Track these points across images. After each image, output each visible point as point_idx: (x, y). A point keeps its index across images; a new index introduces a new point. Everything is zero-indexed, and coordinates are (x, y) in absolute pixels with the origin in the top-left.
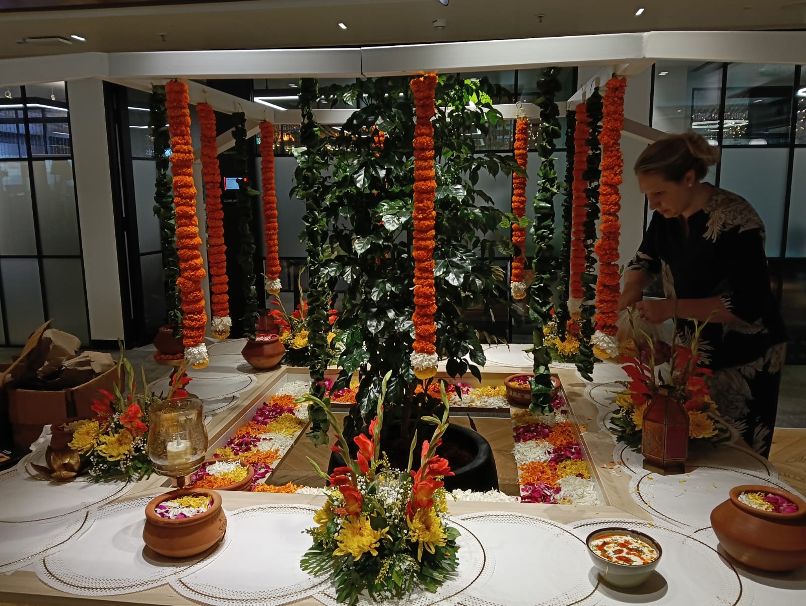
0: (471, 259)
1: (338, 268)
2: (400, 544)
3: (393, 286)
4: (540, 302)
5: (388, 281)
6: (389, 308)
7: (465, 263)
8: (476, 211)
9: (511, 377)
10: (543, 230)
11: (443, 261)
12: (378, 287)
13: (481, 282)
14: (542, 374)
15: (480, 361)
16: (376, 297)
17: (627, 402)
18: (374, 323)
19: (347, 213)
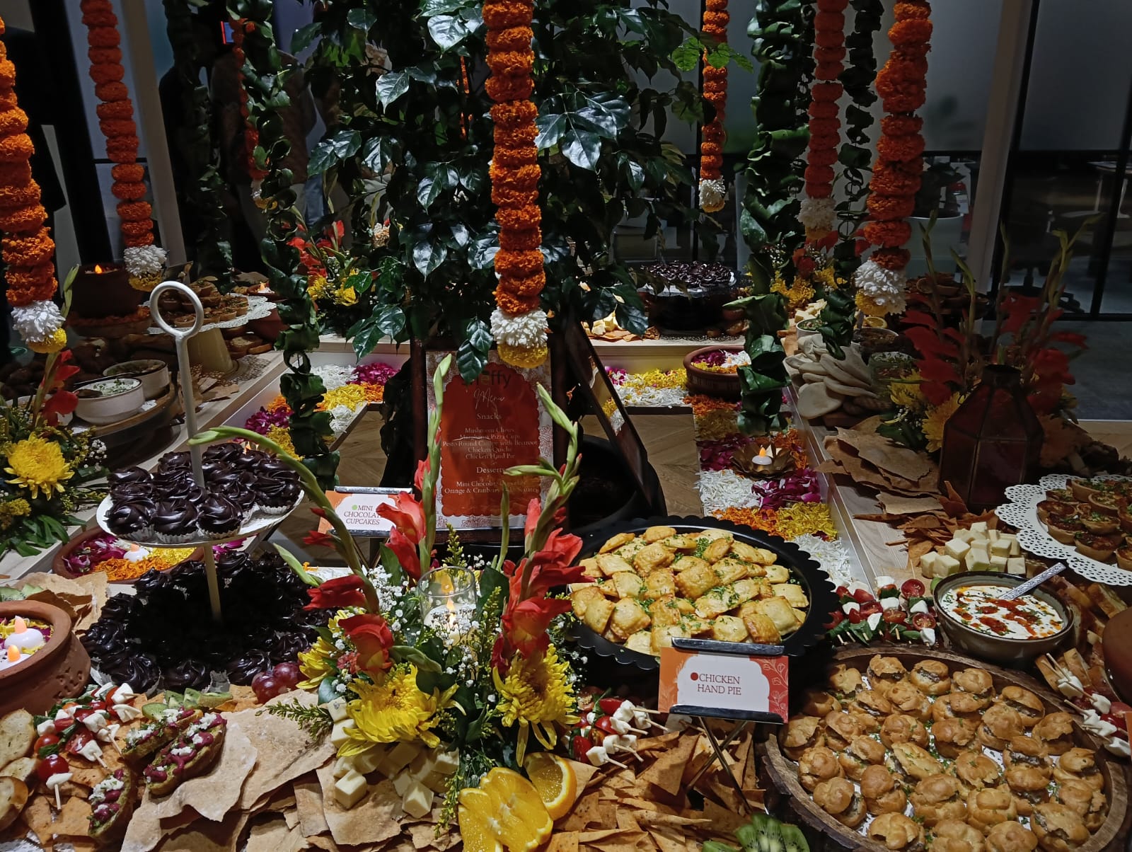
0: (617, 114)
1: (353, 143)
2: (478, 726)
3: (462, 174)
4: (763, 195)
5: (454, 166)
6: (456, 223)
7: (604, 120)
8: (630, 14)
9: (696, 352)
10: (779, 23)
11: (558, 117)
12: (431, 178)
13: (640, 168)
14: (767, 353)
15: (636, 325)
16: (426, 198)
17: (912, 397)
18: (427, 253)
19: (363, 22)
